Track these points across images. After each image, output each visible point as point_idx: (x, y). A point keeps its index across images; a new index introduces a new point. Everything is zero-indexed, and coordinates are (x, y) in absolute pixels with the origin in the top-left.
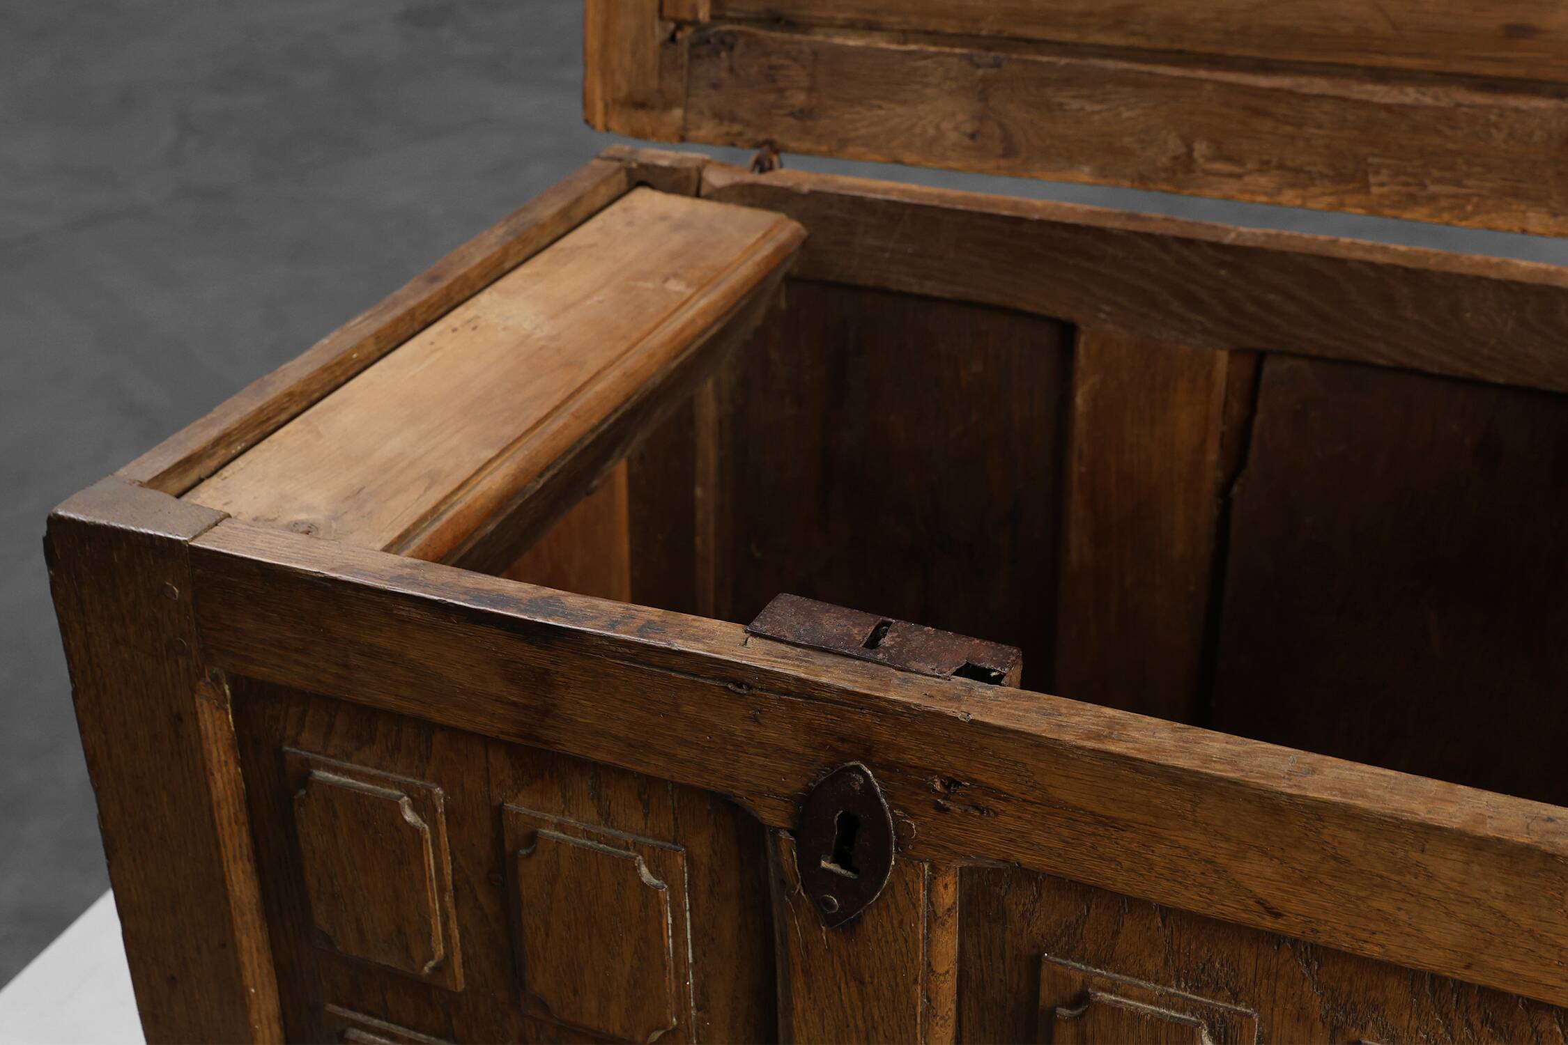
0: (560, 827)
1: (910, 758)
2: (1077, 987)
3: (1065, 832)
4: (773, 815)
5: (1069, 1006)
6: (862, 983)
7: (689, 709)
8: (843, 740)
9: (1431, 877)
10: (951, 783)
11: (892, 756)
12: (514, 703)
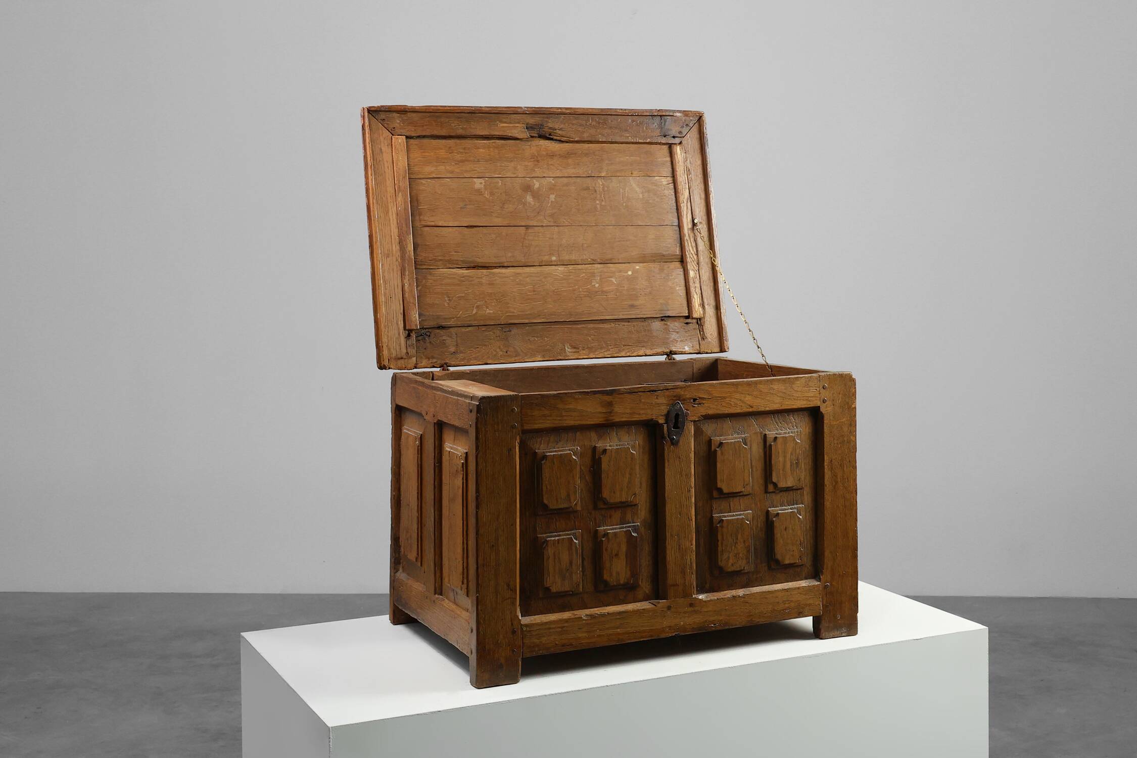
0: (610, 446)
1: (688, 396)
2: (719, 442)
3: (716, 403)
4: (661, 421)
5: (718, 448)
6: (680, 458)
7: (643, 401)
8: (674, 397)
9: (774, 390)
10: (695, 400)
11: (684, 397)
12: (604, 413)
